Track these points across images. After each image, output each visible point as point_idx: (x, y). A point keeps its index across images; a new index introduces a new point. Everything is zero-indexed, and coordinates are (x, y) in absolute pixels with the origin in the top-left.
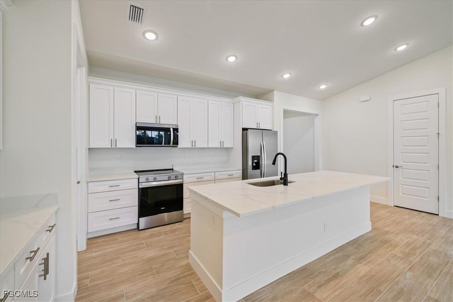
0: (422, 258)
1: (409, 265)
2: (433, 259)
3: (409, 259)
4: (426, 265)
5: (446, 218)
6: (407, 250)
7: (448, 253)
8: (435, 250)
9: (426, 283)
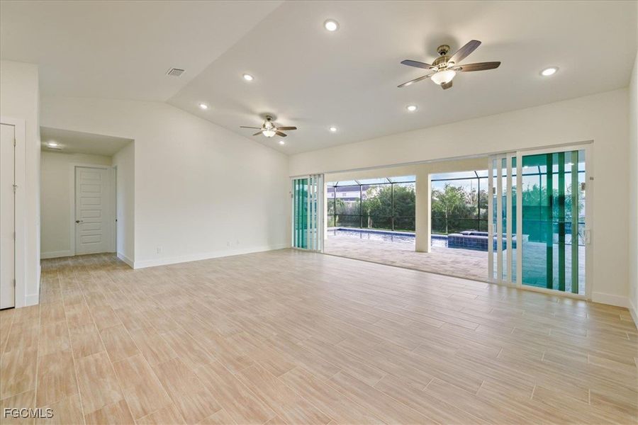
0: (41, 378)
1: (33, 399)
5: (27, 307)
7: (63, 349)
8: (47, 356)
9: (71, 403)
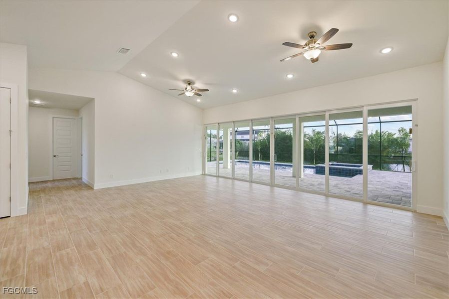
1: (23, 281)
2: (38, 259)
3: (17, 275)
4: (37, 268)
5: (19, 216)
6: (8, 268)
7: (45, 246)
